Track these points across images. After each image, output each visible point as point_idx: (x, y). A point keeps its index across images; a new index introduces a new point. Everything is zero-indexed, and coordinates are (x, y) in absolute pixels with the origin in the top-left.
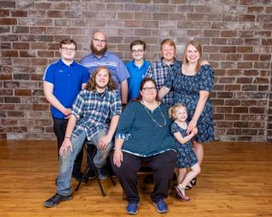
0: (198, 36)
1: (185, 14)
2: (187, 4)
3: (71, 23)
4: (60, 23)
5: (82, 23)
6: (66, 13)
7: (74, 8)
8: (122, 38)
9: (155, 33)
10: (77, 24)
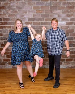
0: (72, 17)
1: (66, 6)
2: (66, 1)
3: (10, 12)
4: (6, 12)
5: (16, 12)
6: (8, 7)
7: (12, 4)
8: (35, 19)
9: (51, 16)
10: (13, 12)
